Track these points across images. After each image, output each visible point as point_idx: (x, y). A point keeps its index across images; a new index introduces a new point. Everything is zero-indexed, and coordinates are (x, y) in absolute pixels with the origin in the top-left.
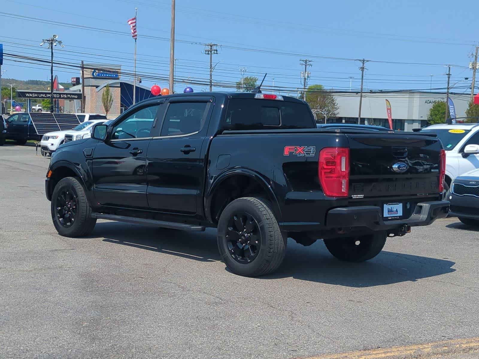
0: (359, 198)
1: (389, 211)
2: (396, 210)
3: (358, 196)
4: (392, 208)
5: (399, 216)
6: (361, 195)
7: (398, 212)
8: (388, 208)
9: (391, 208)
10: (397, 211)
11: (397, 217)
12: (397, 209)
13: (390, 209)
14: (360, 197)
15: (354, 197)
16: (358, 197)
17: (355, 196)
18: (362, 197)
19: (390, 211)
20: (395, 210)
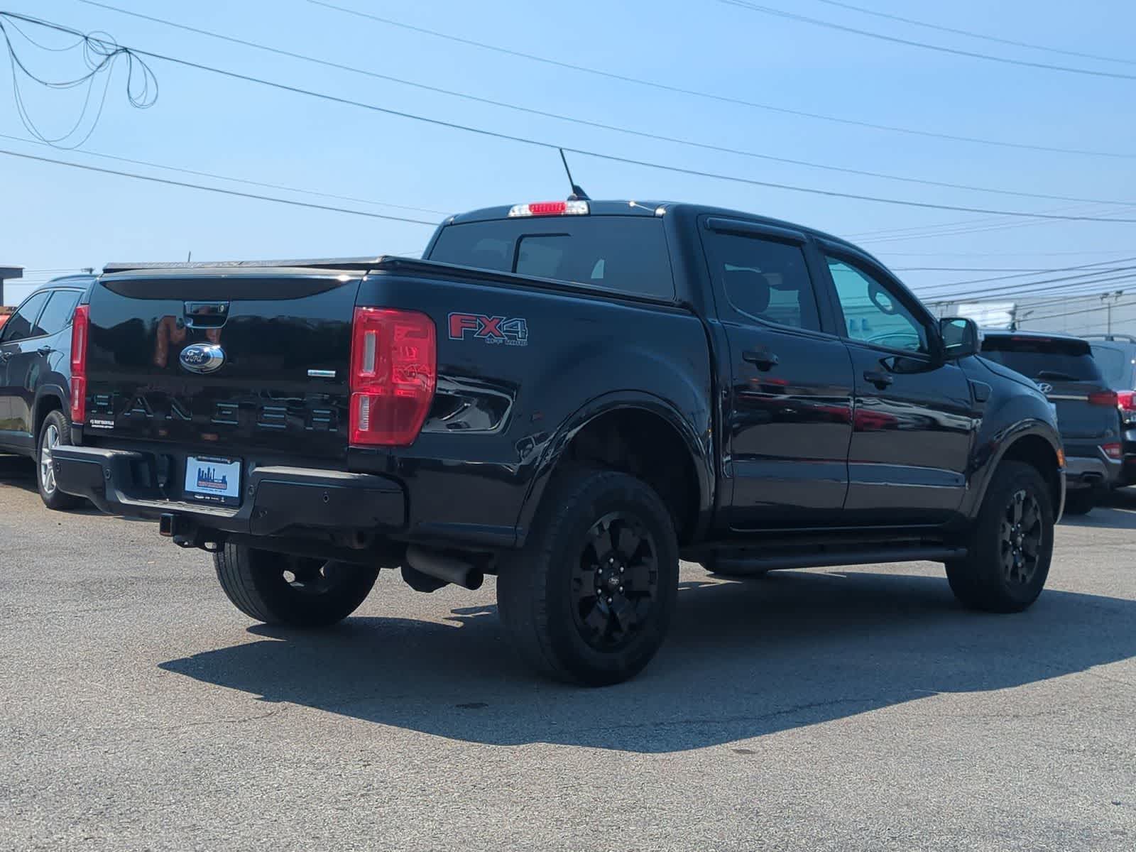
0: (104, 429)
1: (200, 479)
2: (221, 478)
3: (103, 422)
4: (212, 471)
5: (226, 498)
6: (109, 422)
7: (226, 483)
8: (200, 469)
9: (209, 469)
10: (224, 481)
11: (220, 497)
12: (224, 477)
13: (206, 471)
14: (106, 427)
15: (94, 424)
16: (103, 427)
17: (96, 422)
18: (111, 427)
19: (203, 478)
20: (218, 476)
